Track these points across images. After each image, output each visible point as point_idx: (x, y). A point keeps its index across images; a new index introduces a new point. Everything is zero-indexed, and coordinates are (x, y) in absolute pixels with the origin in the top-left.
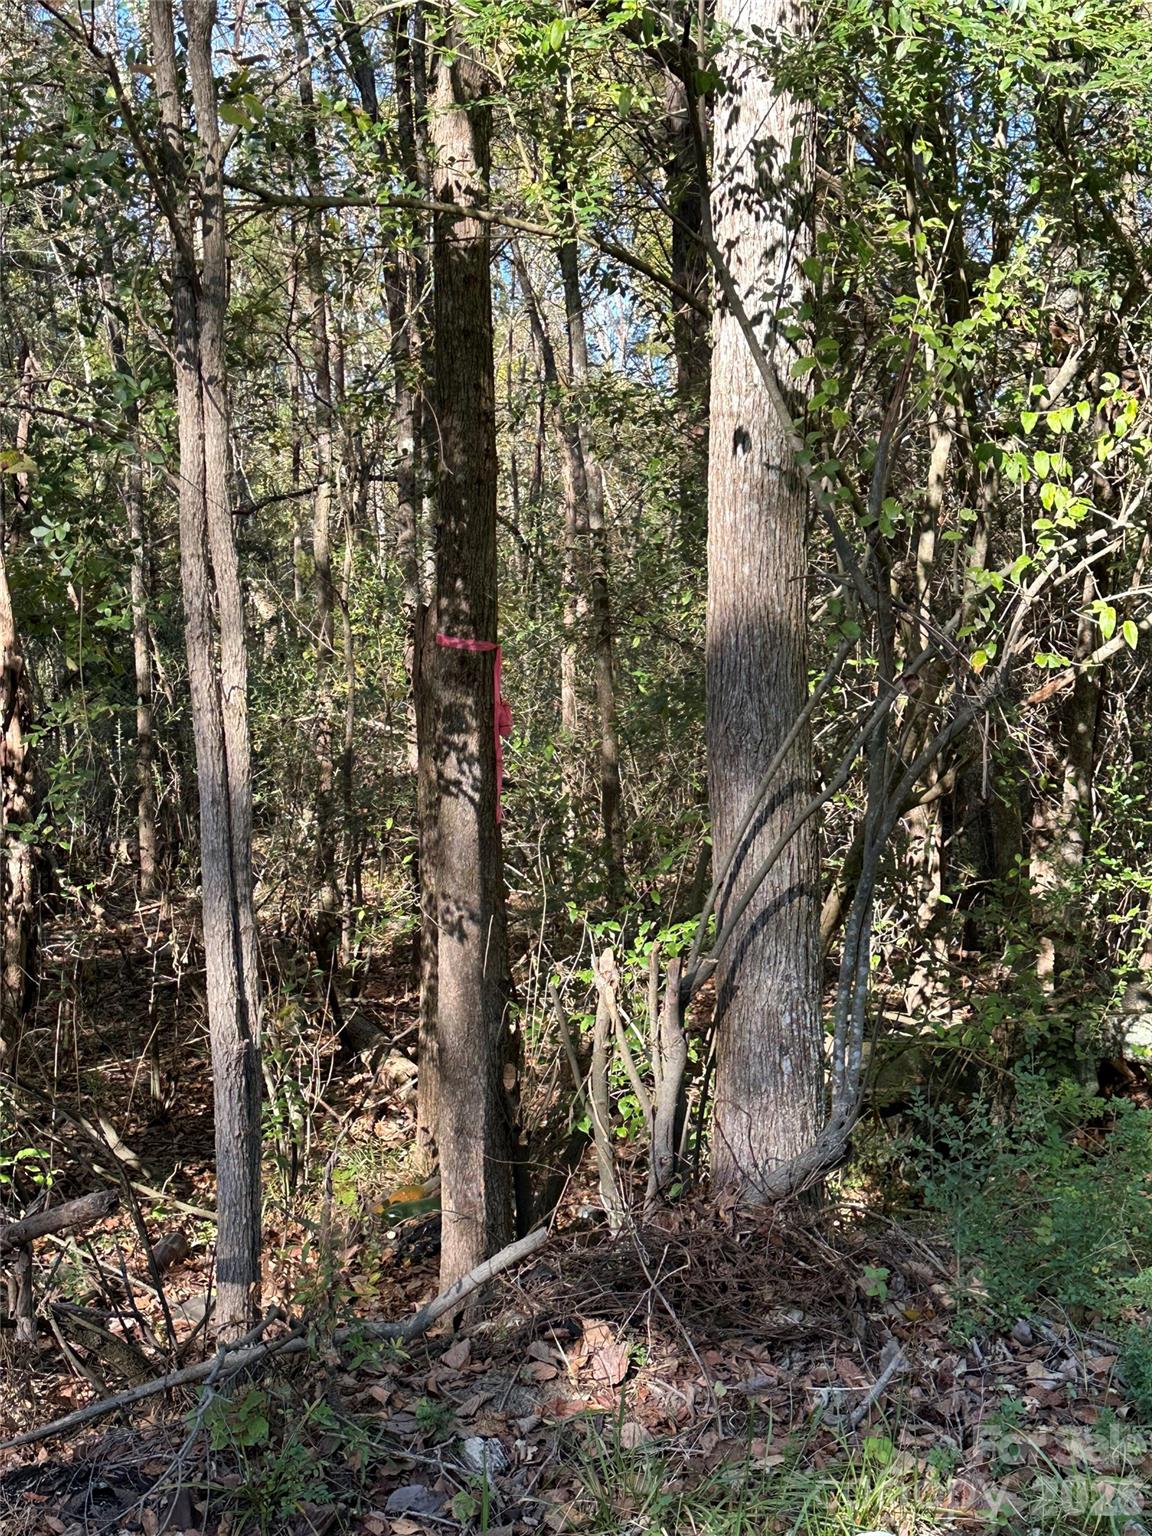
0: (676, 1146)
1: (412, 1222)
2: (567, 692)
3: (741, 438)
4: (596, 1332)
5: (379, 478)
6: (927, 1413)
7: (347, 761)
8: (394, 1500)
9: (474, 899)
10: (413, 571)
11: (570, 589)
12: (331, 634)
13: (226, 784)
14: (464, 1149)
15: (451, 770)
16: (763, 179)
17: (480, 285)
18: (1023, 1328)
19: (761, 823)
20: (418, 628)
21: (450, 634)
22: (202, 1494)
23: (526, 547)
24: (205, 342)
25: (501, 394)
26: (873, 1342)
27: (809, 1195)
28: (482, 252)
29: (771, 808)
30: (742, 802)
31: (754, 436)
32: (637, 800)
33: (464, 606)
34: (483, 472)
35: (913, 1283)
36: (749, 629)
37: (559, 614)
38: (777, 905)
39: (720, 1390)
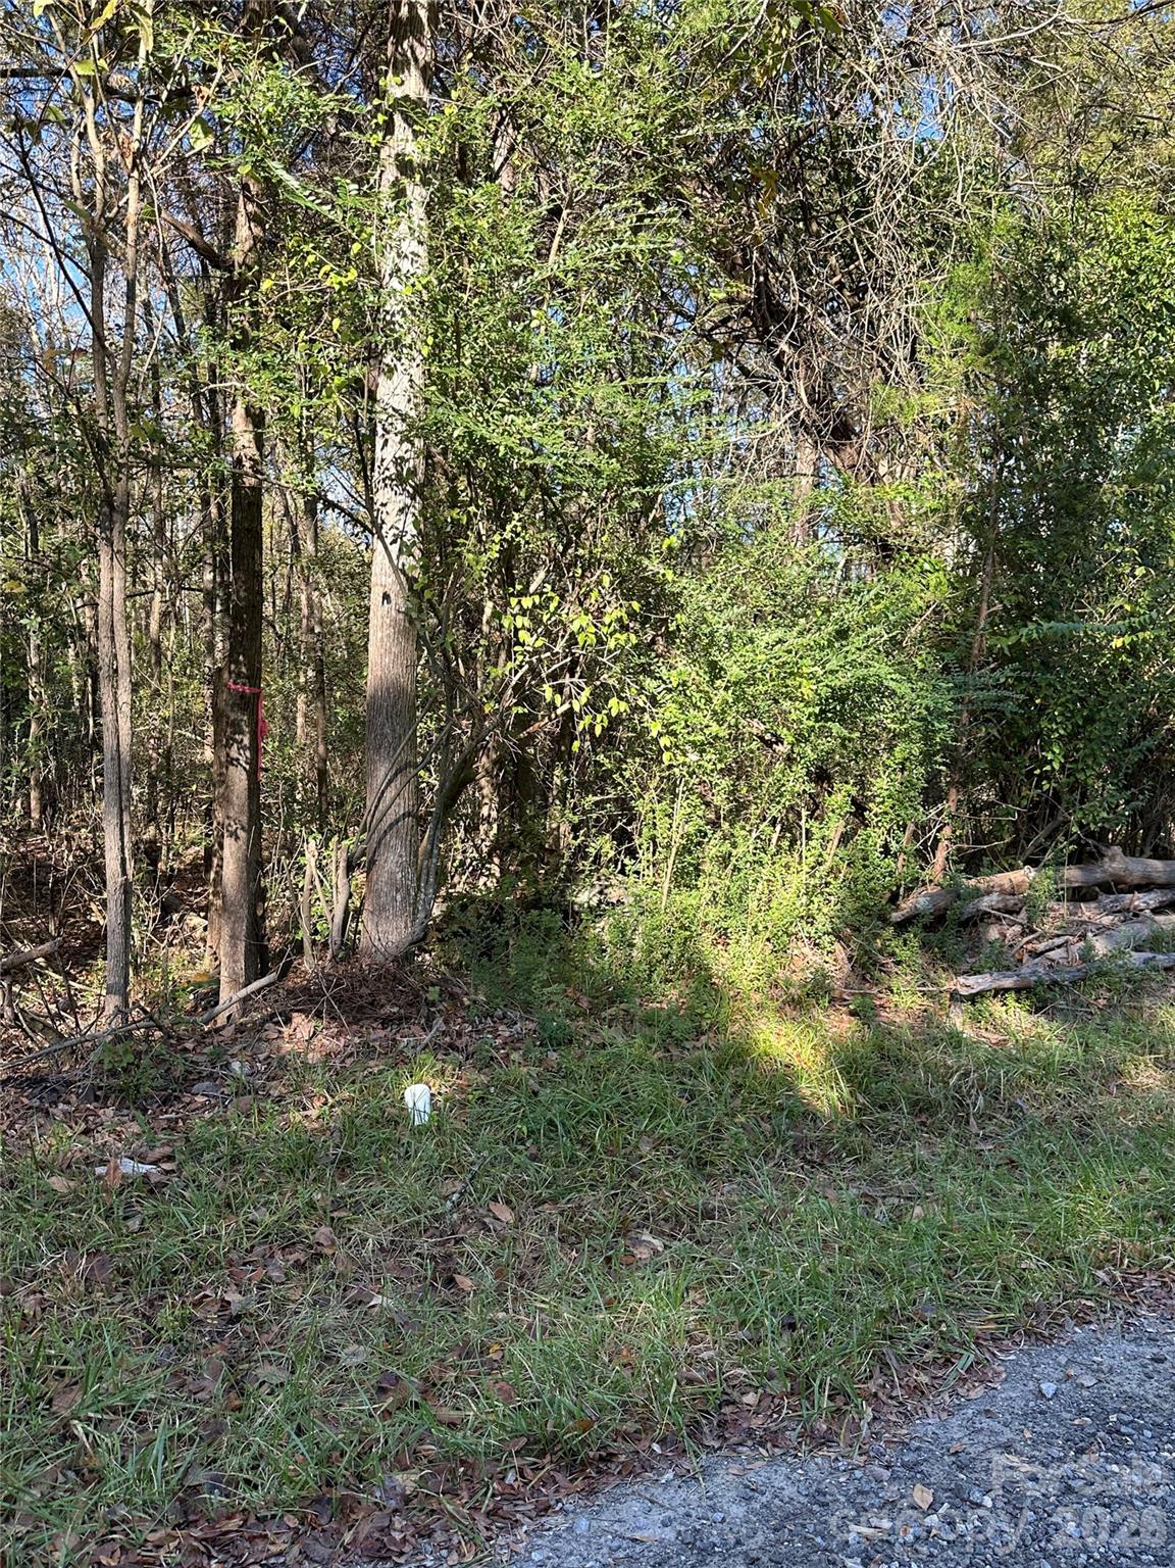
0: (343, 935)
1: (201, 990)
2: (300, 720)
3: (386, 597)
4: (297, 1018)
5: (190, 589)
6: (452, 1046)
7: (167, 755)
8: (194, 1090)
9: (244, 819)
10: (211, 647)
11: (303, 663)
12: (160, 680)
13: (118, 751)
14: (235, 946)
15: (234, 753)
16: (399, 475)
17: (257, 505)
18: (499, 1012)
19: (390, 782)
20: (215, 679)
21: (235, 683)
22: (100, 1088)
23: (280, 637)
24: (115, 533)
25: (266, 556)
26: (430, 1019)
27: (405, 958)
28: (257, 491)
29: (396, 775)
30: (382, 771)
31: (392, 596)
32: (337, 781)
33: (244, 670)
34: (256, 599)
35: (452, 996)
36: (388, 689)
37: (298, 676)
38: (397, 821)
39: (357, 1040)
